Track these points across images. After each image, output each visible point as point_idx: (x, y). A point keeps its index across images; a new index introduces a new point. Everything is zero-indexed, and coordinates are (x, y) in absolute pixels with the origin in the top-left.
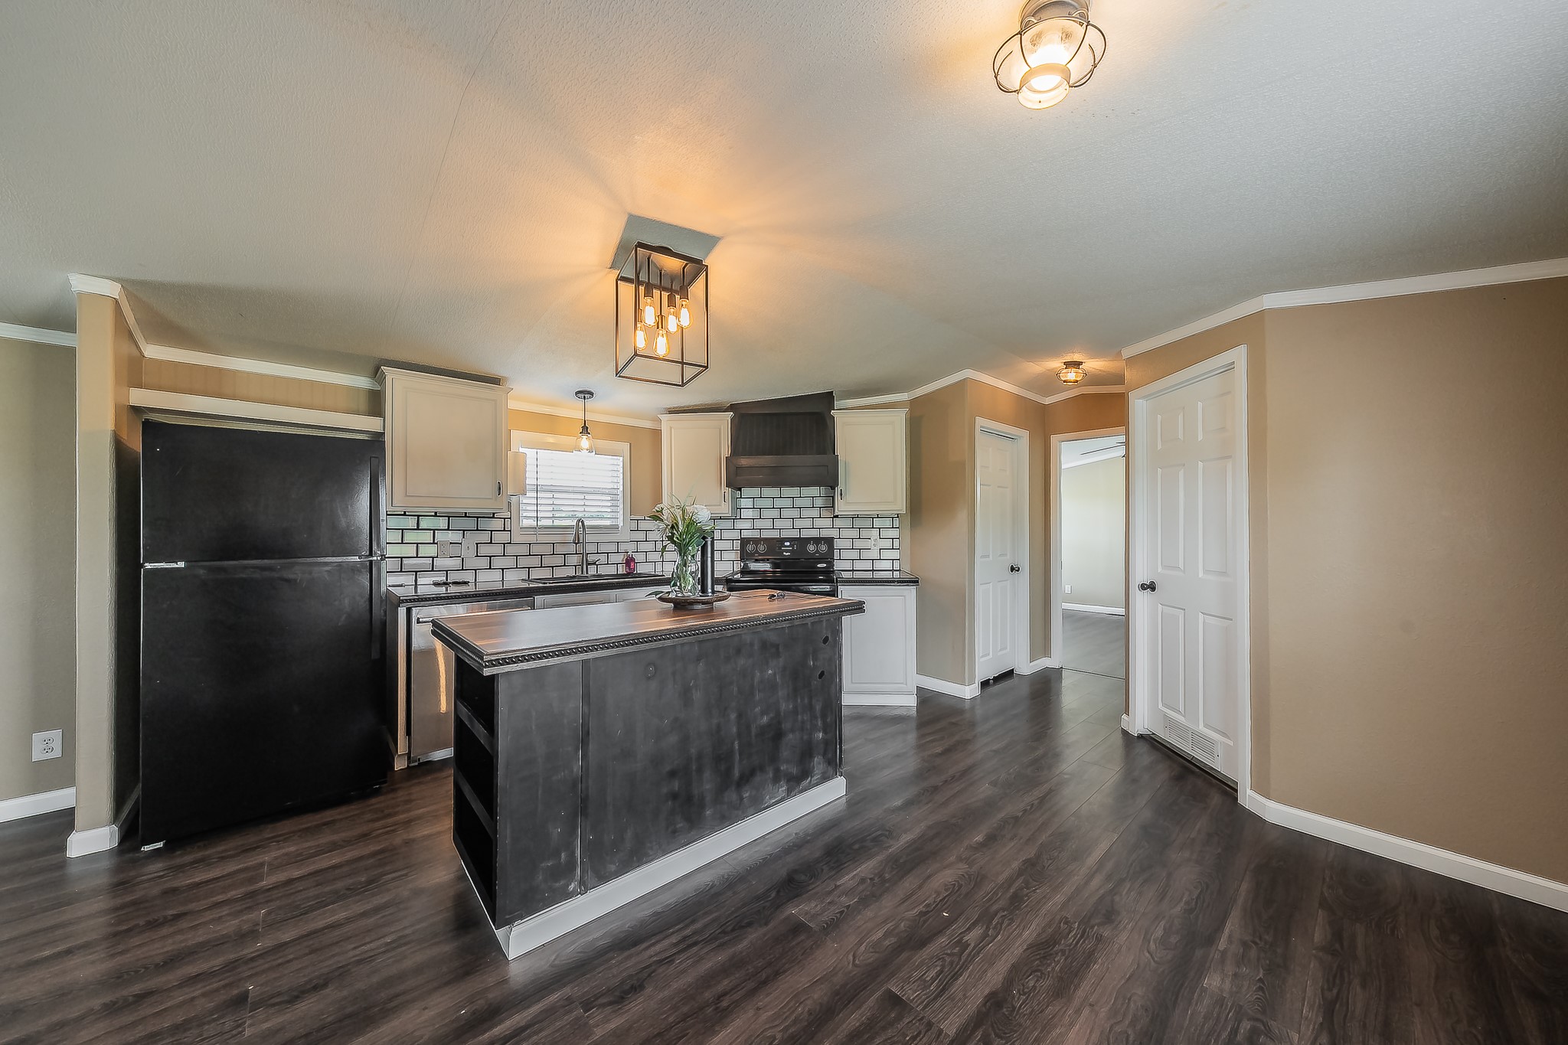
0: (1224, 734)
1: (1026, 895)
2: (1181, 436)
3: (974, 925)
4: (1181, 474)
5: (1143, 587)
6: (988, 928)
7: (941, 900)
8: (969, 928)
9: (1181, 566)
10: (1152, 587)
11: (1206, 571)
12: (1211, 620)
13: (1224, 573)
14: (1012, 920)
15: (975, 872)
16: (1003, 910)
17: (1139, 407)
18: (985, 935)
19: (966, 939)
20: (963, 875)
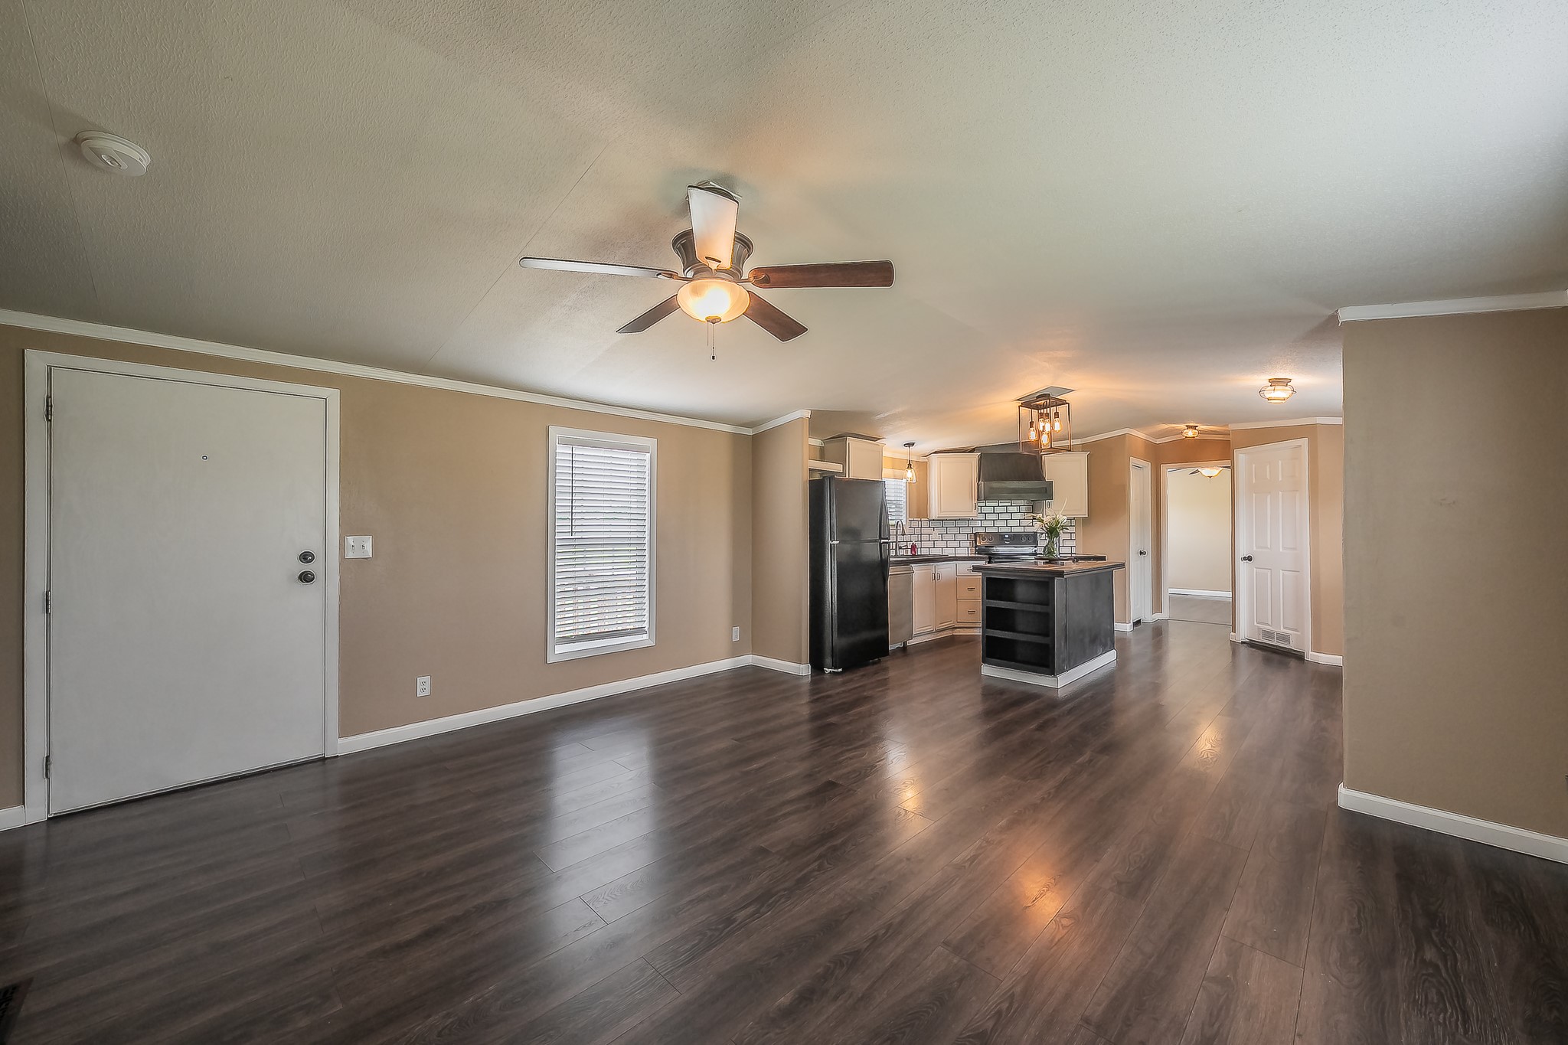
0: (1296, 630)
2: (1268, 477)
4: (1269, 497)
5: (1245, 559)
9: (1269, 546)
10: (1249, 559)
11: (1284, 548)
12: (1286, 573)
13: (1295, 549)
17: (1241, 456)
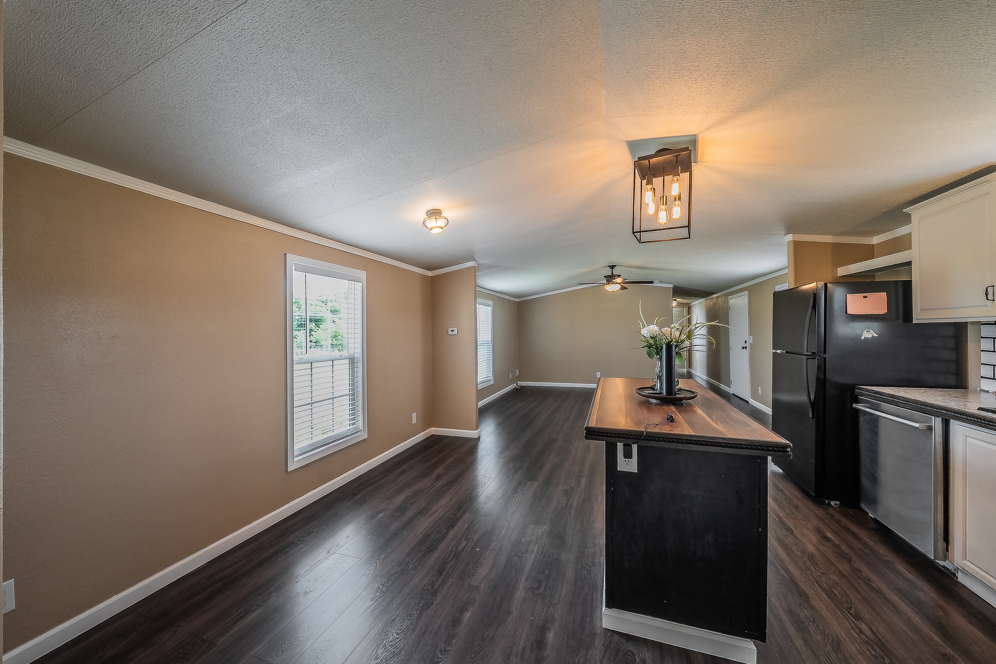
1: (435, 576)
3: (463, 549)
6: (456, 550)
7: (482, 555)
8: (465, 547)
14: (444, 558)
15: (466, 581)
16: (448, 562)
18: (457, 547)
19: (466, 542)
20: (474, 576)
